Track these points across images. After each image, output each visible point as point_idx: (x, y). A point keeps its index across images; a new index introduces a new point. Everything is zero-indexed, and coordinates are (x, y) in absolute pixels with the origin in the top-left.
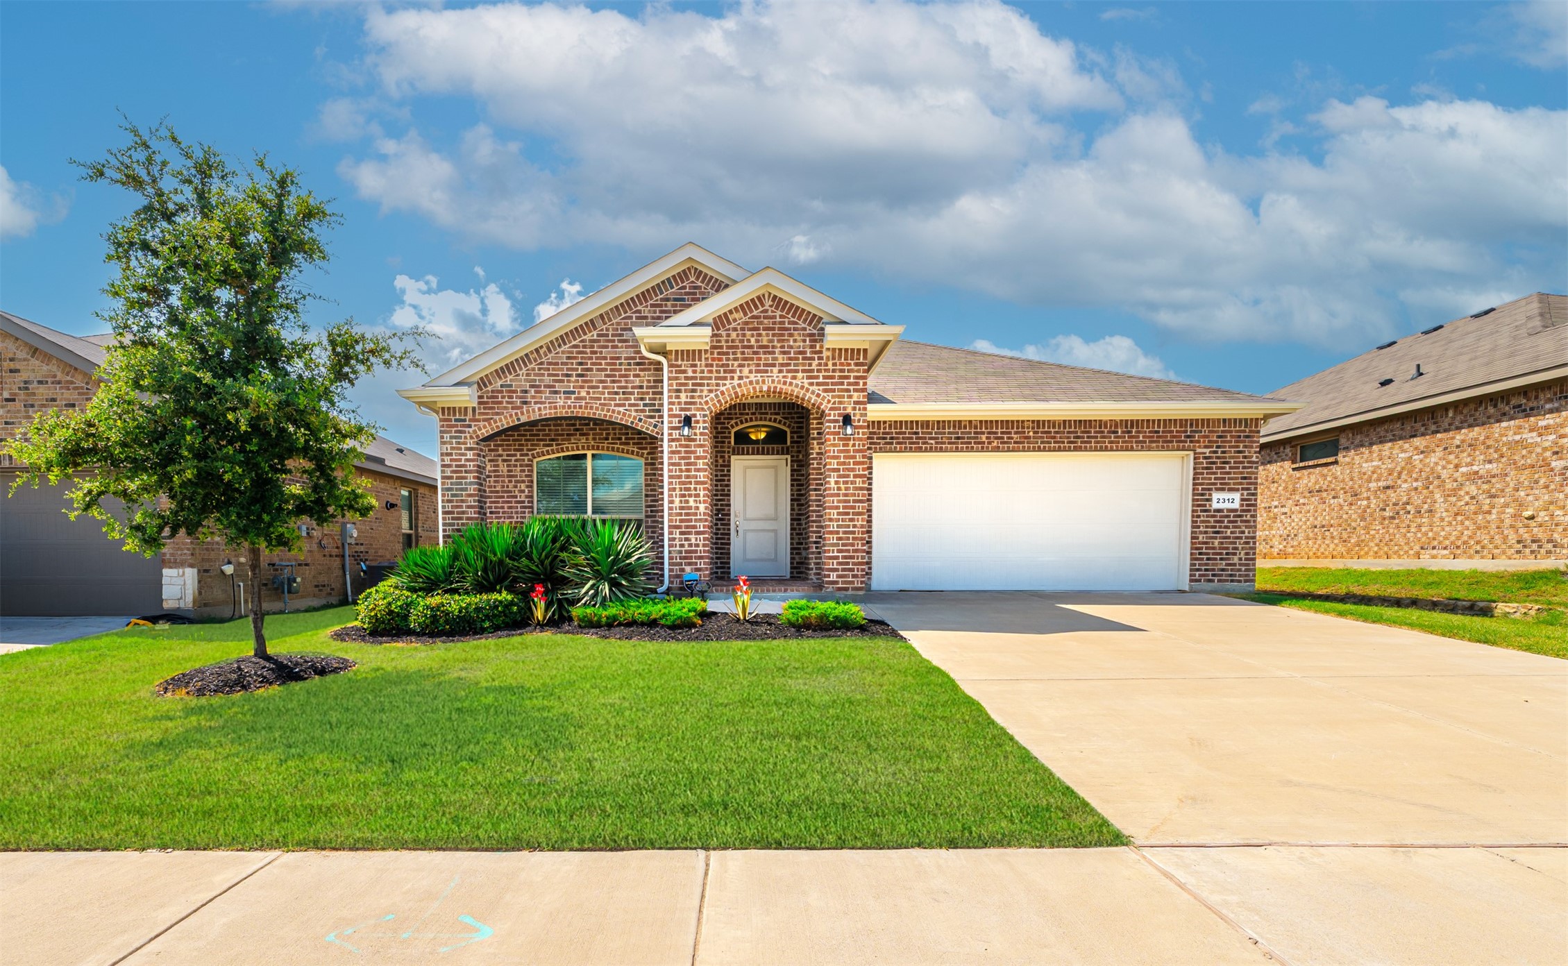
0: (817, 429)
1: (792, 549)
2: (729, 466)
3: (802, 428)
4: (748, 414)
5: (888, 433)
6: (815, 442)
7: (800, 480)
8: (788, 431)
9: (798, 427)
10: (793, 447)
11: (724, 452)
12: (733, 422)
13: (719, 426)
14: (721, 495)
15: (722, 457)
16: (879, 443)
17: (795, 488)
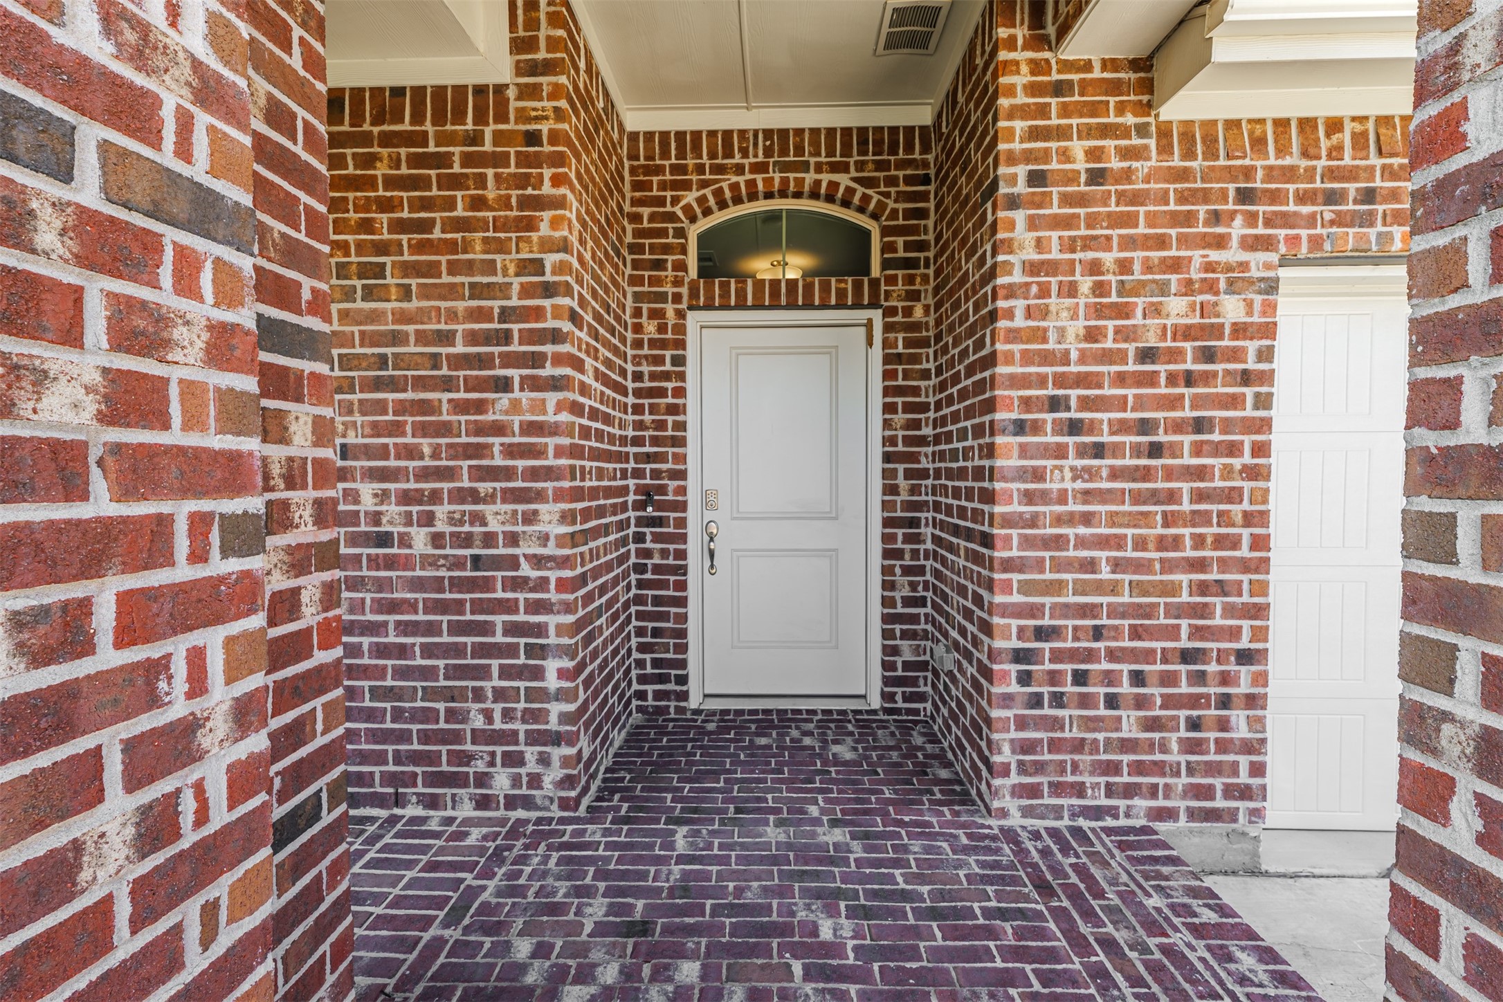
0: (1028, 157)
1: (886, 619)
2: (681, 344)
3: (923, 214)
4: (739, 170)
5: (1351, 174)
6: (1020, 216)
7: (915, 391)
8: (874, 228)
9: (909, 214)
10: (891, 280)
11: (662, 297)
12: (690, 197)
13: (646, 211)
14: (655, 441)
15: (656, 314)
16: (1311, 221)
17: (900, 417)
